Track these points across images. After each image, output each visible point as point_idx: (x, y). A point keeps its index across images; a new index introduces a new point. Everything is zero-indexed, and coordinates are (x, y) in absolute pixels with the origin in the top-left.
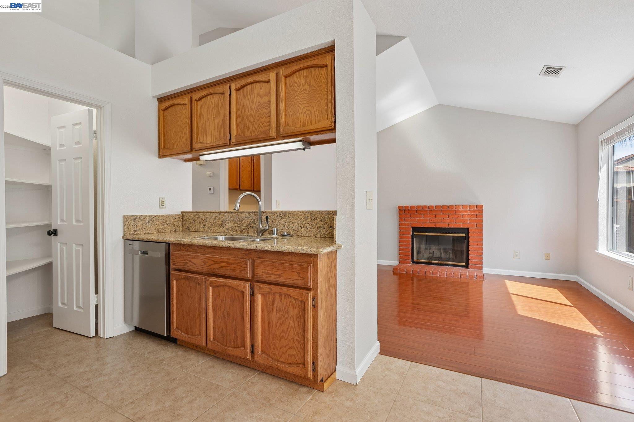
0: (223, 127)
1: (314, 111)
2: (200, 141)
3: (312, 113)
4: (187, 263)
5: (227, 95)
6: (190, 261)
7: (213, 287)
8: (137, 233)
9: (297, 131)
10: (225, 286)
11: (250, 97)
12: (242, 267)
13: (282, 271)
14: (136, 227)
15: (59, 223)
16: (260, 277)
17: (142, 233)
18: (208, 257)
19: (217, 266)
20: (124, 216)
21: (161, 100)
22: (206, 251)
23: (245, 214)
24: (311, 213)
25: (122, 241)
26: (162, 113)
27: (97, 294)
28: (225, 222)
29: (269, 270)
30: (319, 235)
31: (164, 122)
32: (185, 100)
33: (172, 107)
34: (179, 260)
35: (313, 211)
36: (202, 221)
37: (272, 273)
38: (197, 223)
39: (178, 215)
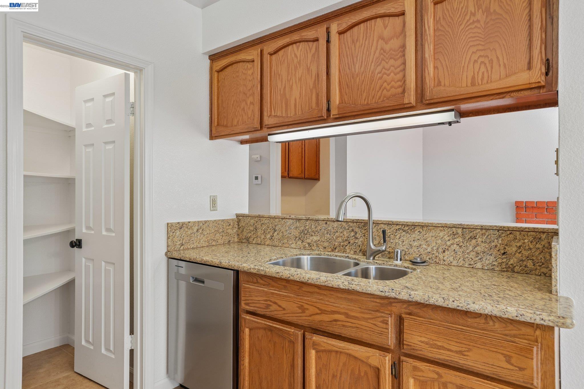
0: (314, 91)
1: (498, 58)
2: (276, 114)
3: (491, 62)
4: (270, 305)
5: (323, 42)
6: (275, 303)
7: (317, 352)
8: (183, 248)
9: (462, 93)
10: (341, 352)
11: (365, 43)
12: (376, 325)
13: (468, 347)
14: (182, 239)
15: (84, 230)
16: (417, 350)
17: (189, 247)
18: (308, 300)
19: (326, 318)
20: (168, 224)
21: (214, 57)
22: (304, 289)
23: (340, 223)
24: (463, 228)
25: (165, 259)
26: (216, 75)
27: (133, 334)
28: (306, 234)
29: (435, 340)
30: (479, 265)
31: (218, 89)
32: (253, 54)
33: (231, 66)
34: (256, 299)
35: (467, 225)
36: (269, 231)
37: (443, 347)
38: (260, 232)
39: (233, 220)
